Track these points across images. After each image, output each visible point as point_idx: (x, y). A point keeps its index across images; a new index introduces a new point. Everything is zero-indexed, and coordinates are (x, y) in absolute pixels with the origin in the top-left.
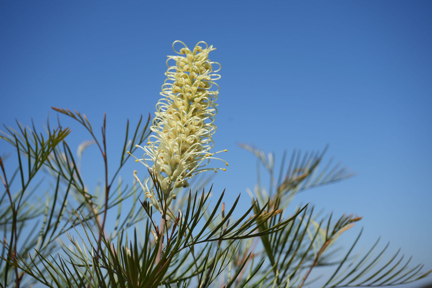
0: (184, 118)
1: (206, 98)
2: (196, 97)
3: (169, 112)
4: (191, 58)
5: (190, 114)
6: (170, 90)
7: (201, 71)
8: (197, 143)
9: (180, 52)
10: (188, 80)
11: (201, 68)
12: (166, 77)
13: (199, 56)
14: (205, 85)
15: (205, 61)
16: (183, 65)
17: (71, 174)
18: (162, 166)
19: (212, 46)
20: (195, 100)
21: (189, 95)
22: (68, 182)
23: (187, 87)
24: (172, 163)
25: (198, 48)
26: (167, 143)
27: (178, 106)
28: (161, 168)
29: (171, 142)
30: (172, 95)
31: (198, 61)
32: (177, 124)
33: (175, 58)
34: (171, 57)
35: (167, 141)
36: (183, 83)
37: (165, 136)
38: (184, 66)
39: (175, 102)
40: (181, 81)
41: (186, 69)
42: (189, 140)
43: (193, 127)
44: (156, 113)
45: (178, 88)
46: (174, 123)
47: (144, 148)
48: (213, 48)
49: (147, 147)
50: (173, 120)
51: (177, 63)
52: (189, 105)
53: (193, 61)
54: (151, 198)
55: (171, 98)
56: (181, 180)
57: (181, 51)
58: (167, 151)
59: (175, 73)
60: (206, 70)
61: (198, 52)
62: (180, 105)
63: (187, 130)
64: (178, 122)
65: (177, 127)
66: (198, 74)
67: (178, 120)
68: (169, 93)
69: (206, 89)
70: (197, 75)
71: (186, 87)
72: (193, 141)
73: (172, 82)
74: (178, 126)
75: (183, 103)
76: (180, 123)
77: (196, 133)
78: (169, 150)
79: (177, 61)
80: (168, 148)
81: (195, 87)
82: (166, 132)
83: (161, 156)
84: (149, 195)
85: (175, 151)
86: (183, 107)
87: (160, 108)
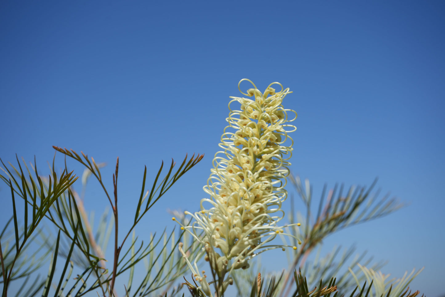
0: (248, 180)
1: (277, 155)
2: (264, 153)
3: (229, 169)
4: (261, 102)
5: (256, 175)
6: (232, 141)
7: (273, 119)
8: (264, 213)
9: (247, 94)
10: (255, 131)
11: (273, 116)
12: (228, 124)
13: (270, 100)
14: (276, 138)
15: (279, 108)
16: (250, 110)
17: (75, 230)
18: (218, 241)
19: (288, 89)
20: (264, 156)
21: (257, 150)
22: (72, 241)
23: (255, 139)
24: (230, 237)
25: (271, 90)
26: (224, 210)
27: (241, 164)
28: (217, 243)
29: (230, 210)
30: (234, 148)
31: (269, 106)
32: (239, 187)
33: (240, 100)
34: (235, 98)
35: (225, 208)
36: (250, 134)
37: (223, 201)
38: (251, 112)
39: (237, 157)
40: (248, 131)
41: (254, 117)
42: (254, 208)
43: (260, 192)
44: (212, 170)
45: (242, 140)
46: (236, 186)
47: (195, 216)
48: (289, 91)
49: (198, 213)
50: (234, 181)
51: (242, 106)
52: (255, 163)
53: (262, 106)
54: (201, 282)
55: (232, 152)
56: (241, 260)
57: (248, 92)
58: (225, 221)
59: (240, 120)
60: (278, 119)
61: (270, 94)
62: (244, 162)
63: (252, 195)
64: (241, 184)
65: (239, 191)
66: (269, 122)
67: (240, 182)
68: (231, 145)
69: (278, 143)
70: (267, 125)
71: (253, 139)
72: (258, 211)
73: (234, 131)
74: (241, 190)
75: (248, 160)
76: (243, 185)
77: (263, 200)
78: (228, 221)
79: (241, 103)
80: (227, 218)
81: (264, 140)
82: (225, 196)
83: (218, 227)
84: (199, 277)
85: (235, 222)
86: (248, 165)
87: (219, 164)
